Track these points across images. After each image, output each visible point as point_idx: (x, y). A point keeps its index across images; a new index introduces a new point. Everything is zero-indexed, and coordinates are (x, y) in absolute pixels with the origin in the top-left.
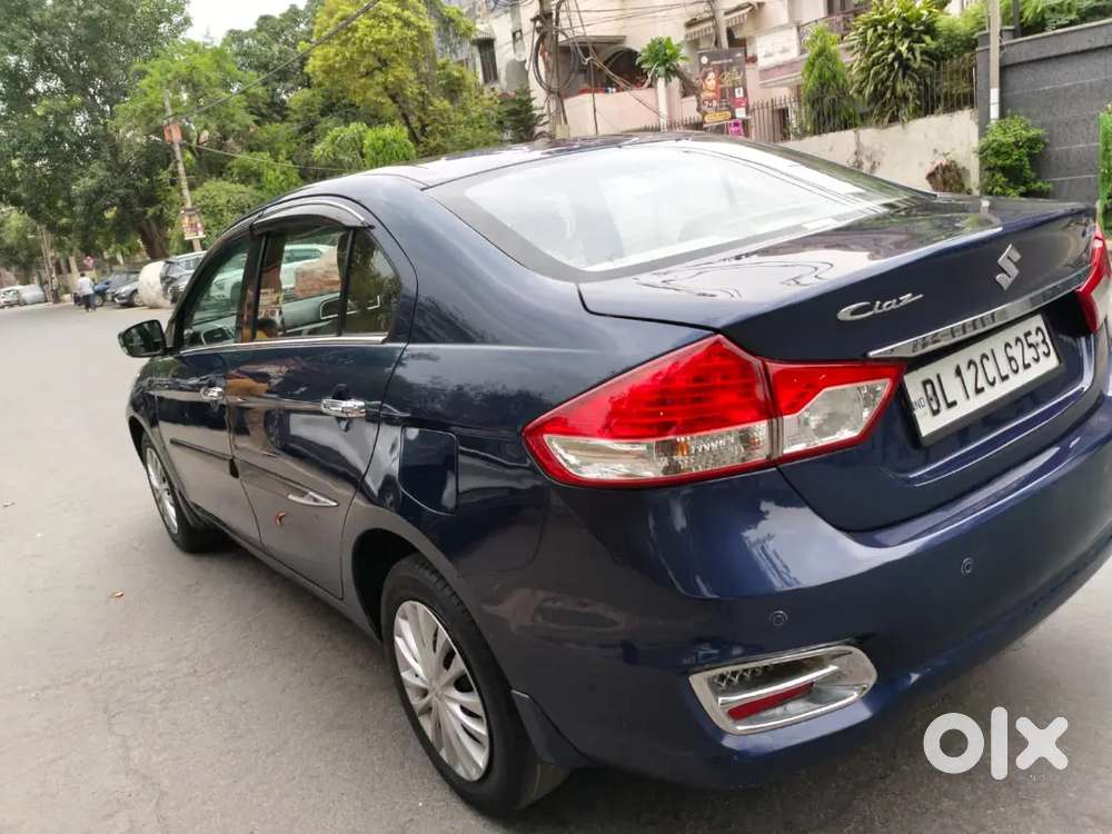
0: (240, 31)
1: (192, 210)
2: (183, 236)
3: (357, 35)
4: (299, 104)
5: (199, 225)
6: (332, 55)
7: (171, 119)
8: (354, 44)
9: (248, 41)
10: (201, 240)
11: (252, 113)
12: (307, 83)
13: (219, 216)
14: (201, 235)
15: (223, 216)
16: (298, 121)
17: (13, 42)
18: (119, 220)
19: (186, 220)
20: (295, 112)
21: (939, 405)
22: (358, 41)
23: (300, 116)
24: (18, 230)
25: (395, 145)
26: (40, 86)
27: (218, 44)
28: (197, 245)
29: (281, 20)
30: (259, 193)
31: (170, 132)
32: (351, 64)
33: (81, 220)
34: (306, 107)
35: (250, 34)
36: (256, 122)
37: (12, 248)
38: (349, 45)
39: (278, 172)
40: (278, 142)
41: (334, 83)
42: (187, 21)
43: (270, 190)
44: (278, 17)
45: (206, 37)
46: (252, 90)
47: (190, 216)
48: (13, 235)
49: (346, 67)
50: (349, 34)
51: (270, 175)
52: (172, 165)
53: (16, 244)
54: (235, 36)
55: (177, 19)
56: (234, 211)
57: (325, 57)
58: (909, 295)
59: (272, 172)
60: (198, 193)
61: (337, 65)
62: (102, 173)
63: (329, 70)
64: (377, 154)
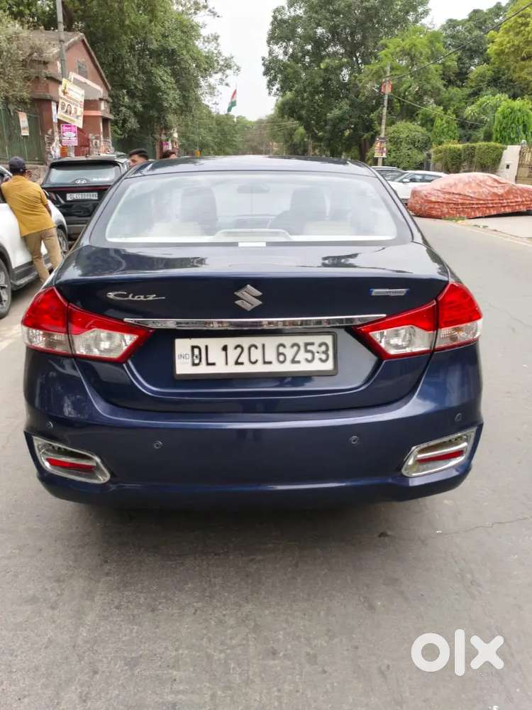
0: (456, 20)
1: (383, 138)
2: (374, 154)
3: (527, 29)
4: (476, 75)
5: (385, 149)
6: (505, 43)
7: (387, 79)
8: (523, 35)
9: (460, 28)
10: (383, 159)
11: (443, 79)
12: (487, 61)
13: (399, 145)
14: (384, 156)
15: (401, 145)
16: (472, 87)
17: (320, 21)
18: (350, 137)
19: (378, 145)
20: (472, 81)
21: (200, 361)
22: (526, 34)
23: (473, 85)
24: (301, 134)
25: (519, 114)
26: (331, 49)
27: (436, 29)
28: (380, 161)
29: (486, 14)
30: (429, 134)
31: (385, 86)
32: (517, 50)
33: (327, 135)
34: (480, 78)
35: (463, 23)
36: (445, 85)
37: (297, 145)
38: (520, 35)
39: (444, 122)
40: (454, 101)
41: (502, 62)
42: (426, 13)
43: (435, 133)
44: (485, 11)
45: (431, 24)
46: (449, 63)
47: (381, 142)
48: (299, 137)
49: (513, 52)
50: (522, 28)
51: (438, 122)
52: (380, 108)
53: (298, 142)
54: (452, 24)
55: (420, 9)
56: (408, 144)
57: (501, 43)
58: (155, 296)
59: (439, 121)
60: (391, 129)
61: (507, 50)
62: (346, 108)
63: (500, 53)
64: (504, 118)
